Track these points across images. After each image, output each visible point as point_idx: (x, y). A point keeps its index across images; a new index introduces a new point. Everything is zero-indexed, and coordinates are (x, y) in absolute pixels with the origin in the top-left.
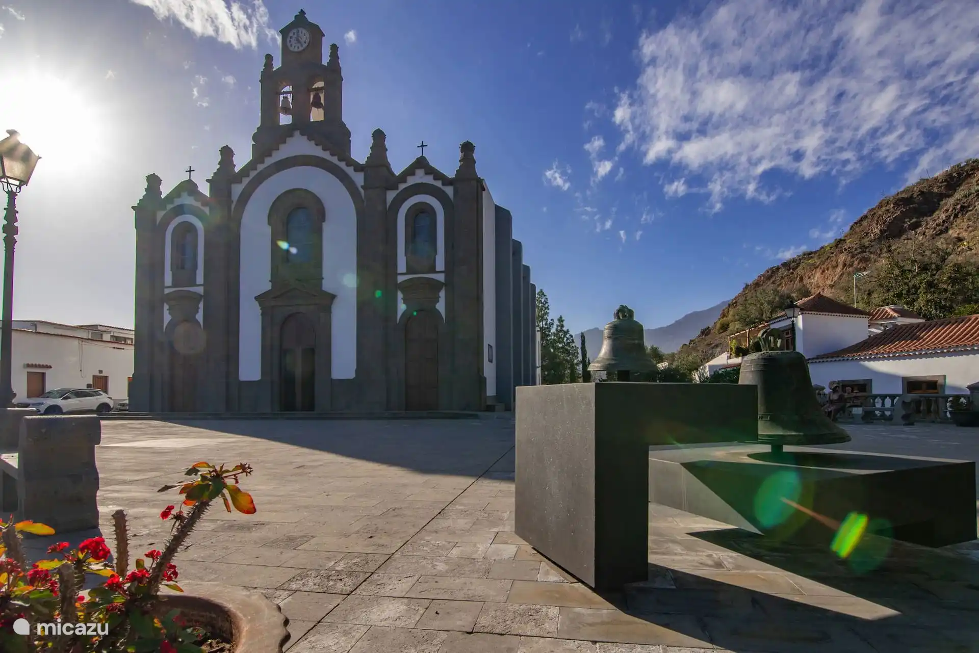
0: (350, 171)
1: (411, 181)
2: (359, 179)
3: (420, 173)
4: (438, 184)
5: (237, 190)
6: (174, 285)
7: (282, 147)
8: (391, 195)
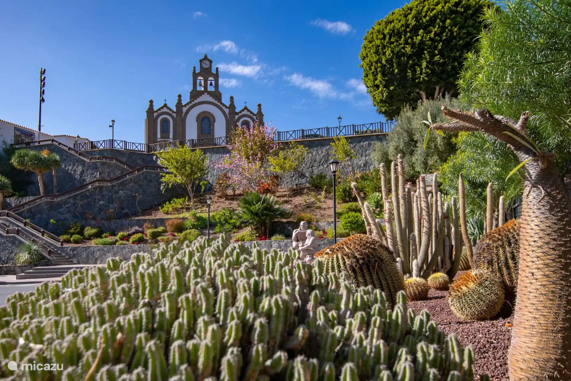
0: (224, 108)
1: (243, 113)
2: (227, 111)
3: (246, 111)
4: (251, 115)
5: (185, 109)
6: (161, 138)
7: (200, 97)
8: (237, 117)
